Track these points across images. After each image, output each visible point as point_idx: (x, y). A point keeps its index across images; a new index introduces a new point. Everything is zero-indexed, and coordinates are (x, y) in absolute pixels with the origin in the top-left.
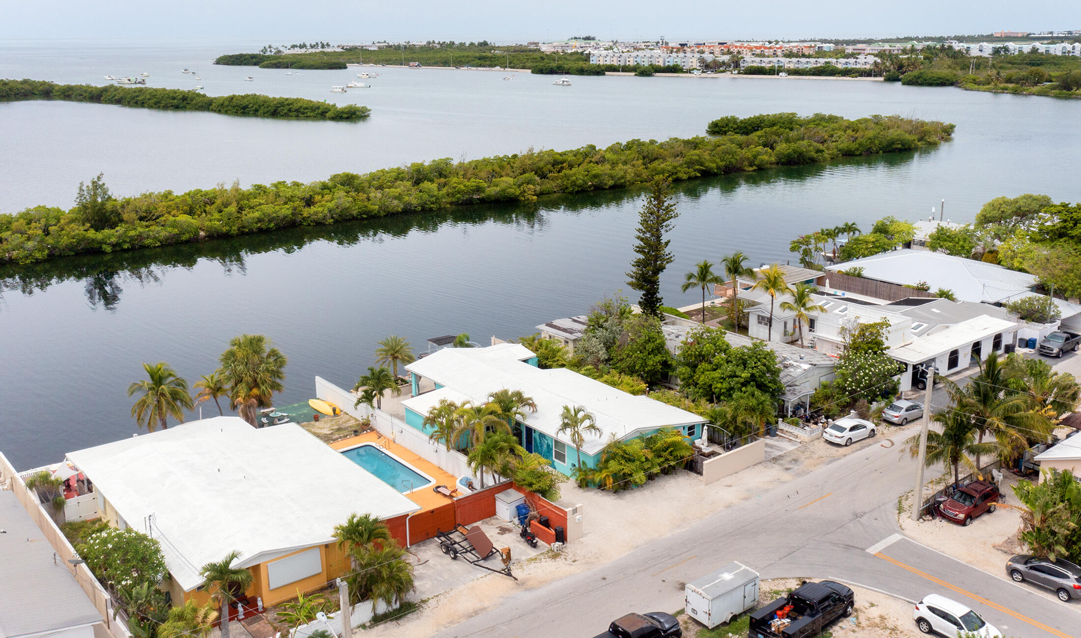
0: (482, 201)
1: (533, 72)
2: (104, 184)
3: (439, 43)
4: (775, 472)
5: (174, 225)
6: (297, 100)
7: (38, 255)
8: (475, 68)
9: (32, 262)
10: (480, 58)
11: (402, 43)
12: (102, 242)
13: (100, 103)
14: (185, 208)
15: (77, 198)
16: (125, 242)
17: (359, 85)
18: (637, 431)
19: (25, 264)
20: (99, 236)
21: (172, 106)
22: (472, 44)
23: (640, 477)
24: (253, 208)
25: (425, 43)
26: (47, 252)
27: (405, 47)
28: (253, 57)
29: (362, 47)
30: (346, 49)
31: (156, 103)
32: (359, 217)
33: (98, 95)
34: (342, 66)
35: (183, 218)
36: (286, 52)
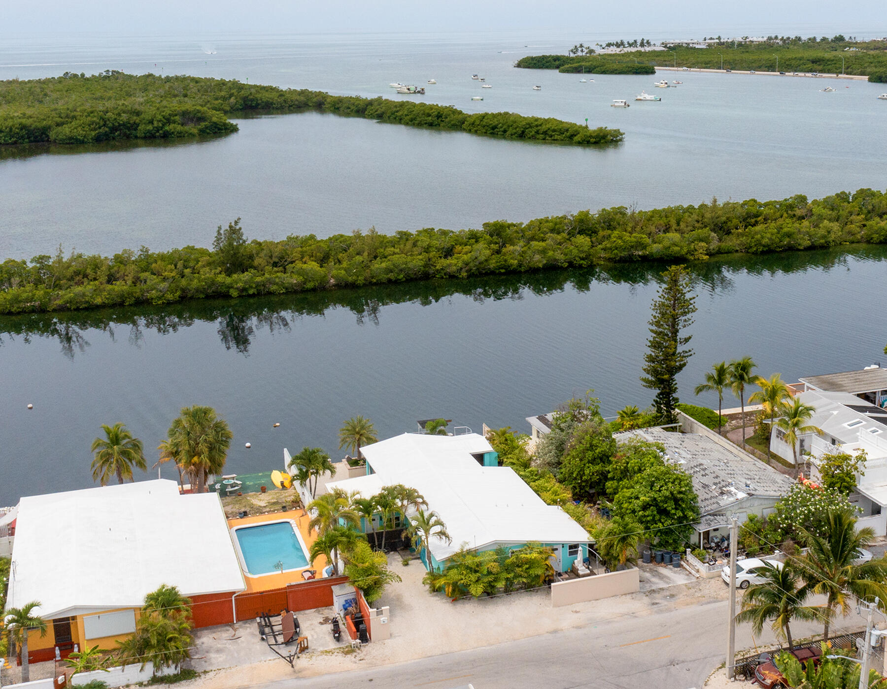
0: (644, 258)
1: (870, 80)
2: (240, 229)
3: (782, 39)
4: (640, 605)
5: (300, 272)
6: (547, 121)
7: (170, 297)
8: (802, 74)
9: (163, 303)
10: (814, 62)
11: (739, 39)
12: (230, 287)
13: (364, 117)
14: (318, 254)
15: (215, 242)
16: (251, 287)
17: (648, 97)
18: (495, 543)
19: (158, 304)
20: (228, 280)
21: (426, 123)
22: (824, 39)
23: (477, 590)
24: (385, 257)
25: (765, 39)
26: (178, 293)
27: (740, 44)
28: (557, 58)
29: (688, 44)
30: (670, 48)
31: (411, 120)
32: (497, 271)
33: (363, 109)
34: (650, 71)
35: (312, 266)
36: (599, 51)
